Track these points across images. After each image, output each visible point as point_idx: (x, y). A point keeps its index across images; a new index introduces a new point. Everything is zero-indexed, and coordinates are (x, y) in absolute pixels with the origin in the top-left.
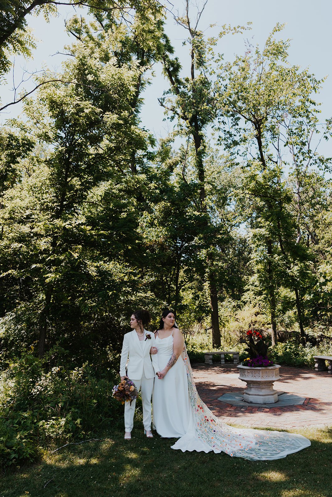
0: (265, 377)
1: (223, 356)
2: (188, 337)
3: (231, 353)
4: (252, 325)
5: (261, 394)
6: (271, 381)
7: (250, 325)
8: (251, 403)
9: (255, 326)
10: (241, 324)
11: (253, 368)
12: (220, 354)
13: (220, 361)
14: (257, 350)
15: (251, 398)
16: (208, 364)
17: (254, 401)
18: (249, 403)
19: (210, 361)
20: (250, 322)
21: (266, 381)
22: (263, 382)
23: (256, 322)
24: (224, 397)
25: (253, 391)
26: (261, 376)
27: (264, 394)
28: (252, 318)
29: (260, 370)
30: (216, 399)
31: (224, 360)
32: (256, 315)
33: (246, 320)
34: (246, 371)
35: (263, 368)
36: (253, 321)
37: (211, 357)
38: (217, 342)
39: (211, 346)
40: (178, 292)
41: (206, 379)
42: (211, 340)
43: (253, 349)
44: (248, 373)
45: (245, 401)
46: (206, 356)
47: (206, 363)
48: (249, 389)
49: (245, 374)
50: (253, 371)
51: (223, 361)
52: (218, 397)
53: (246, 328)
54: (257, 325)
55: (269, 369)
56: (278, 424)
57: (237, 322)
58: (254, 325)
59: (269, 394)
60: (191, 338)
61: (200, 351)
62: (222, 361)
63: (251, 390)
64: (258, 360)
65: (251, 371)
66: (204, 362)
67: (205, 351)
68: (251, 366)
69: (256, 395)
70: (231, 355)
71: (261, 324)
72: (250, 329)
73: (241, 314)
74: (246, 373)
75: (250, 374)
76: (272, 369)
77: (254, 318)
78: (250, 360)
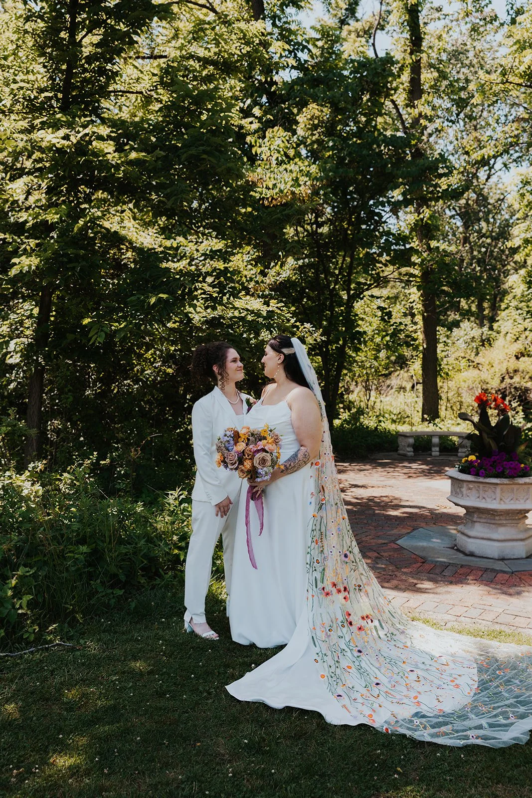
0: (507, 502)
1: (436, 440)
2: (372, 399)
3: (455, 434)
4: (507, 377)
5: (495, 536)
6: (521, 511)
7: (503, 378)
8: (472, 555)
9: (513, 380)
10: (485, 375)
11: (481, 480)
12: (431, 436)
13: (430, 450)
14: (494, 439)
15: (472, 545)
16: (405, 455)
17: (477, 552)
18: (466, 555)
19: (409, 449)
20: (504, 371)
21: (509, 510)
22: (501, 511)
23: (516, 371)
24: (414, 537)
25: (479, 530)
26: (498, 499)
27: (503, 537)
28: (509, 364)
29: (497, 484)
30: (394, 542)
31: (437, 449)
32: (517, 358)
33: (497, 368)
34: (465, 484)
35: (505, 481)
36: (511, 370)
37: (411, 441)
38: (431, 410)
39: (417, 417)
40: (349, 305)
41: (388, 489)
42: (420, 406)
43: (485, 436)
44: (470, 489)
45: (458, 550)
46: (400, 439)
47: (401, 452)
48: (470, 525)
49: (462, 492)
50: (481, 486)
51: (435, 451)
52: (400, 537)
53: (494, 384)
54: (517, 379)
55: (519, 484)
56: (522, 620)
57: (476, 371)
58: (511, 378)
59: (515, 537)
60: (378, 400)
61: (392, 427)
62: (433, 449)
63: (473, 527)
64: (494, 462)
65: (476, 485)
66: (396, 450)
67: (404, 428)
68: (477, 474)
69: (483, 539)
70: (455, 439)
71: (527, 377)
72: (503, 386)
73: (487, 356)
74: (464, 490)
75: (474, 492)
76: (525, 484)
77: (513, 364)
78: (476, 461)
